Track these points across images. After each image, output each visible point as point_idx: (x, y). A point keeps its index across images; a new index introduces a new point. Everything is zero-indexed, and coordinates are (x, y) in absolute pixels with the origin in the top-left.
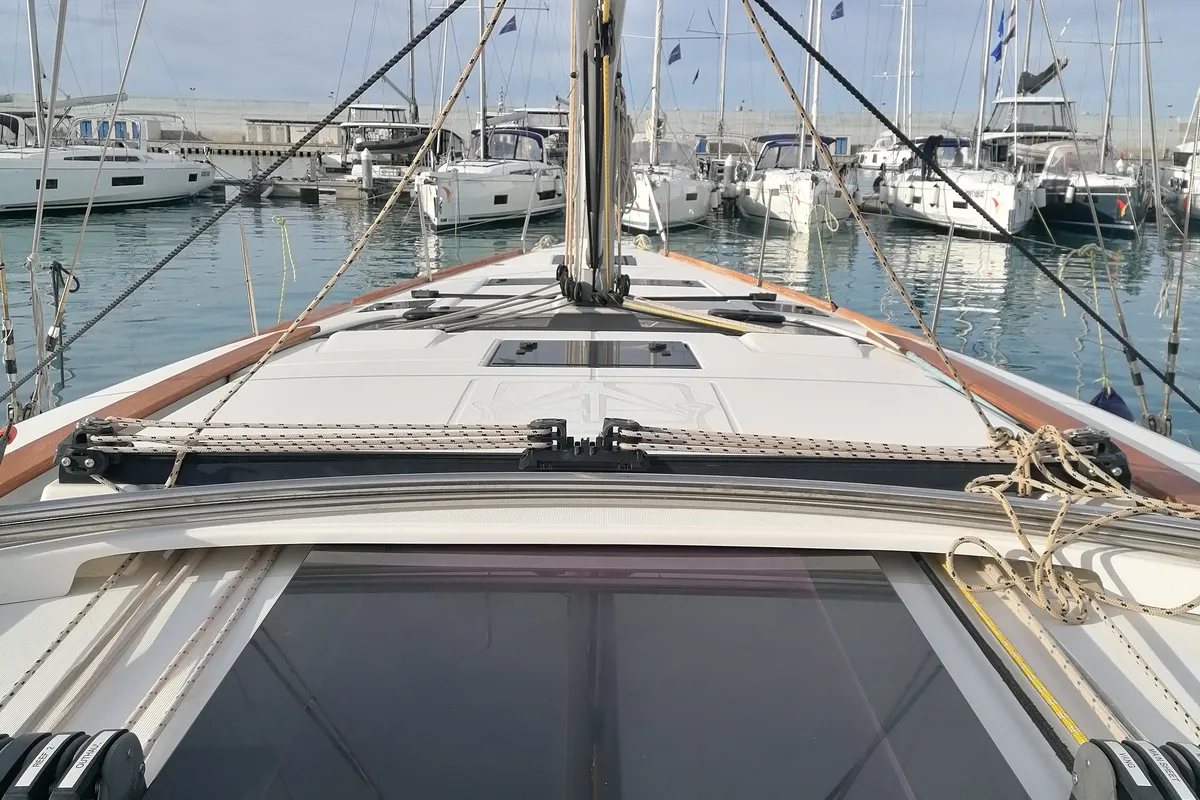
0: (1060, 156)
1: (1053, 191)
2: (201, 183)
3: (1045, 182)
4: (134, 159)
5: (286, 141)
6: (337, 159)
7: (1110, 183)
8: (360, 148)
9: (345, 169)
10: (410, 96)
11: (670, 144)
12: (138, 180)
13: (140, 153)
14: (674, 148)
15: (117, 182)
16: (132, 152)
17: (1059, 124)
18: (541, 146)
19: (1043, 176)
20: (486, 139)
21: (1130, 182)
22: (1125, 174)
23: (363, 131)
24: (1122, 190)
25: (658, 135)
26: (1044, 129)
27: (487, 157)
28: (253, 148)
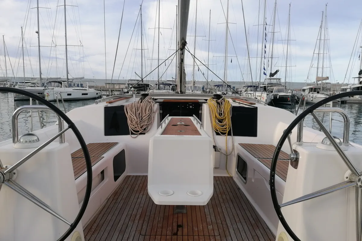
0: (276, 89)
1: (275, 96)
2: (99, 95)
3: (273, 94)
4: (86, 90)
5: (113, 87)
6: (126, 90)
7: (286, 94)
8: (131, 88)
9: (128, 92)
10: (141, 77)
11: (196, 86)
12: (87, 94)
13: (87, 89)
14: (197, 87)
15: (83, 94)
16: (86, 89)
17: (278, 83)
18: (170, 87)
19: (273, 93)
20: (159, 85)
21: (290, 94)
22: (290, 93)
23: (132, 85)
24: (288, 96)
25: (194, 84)
26: (275, 84)
27: (159, 89)
28: (106, 89)
